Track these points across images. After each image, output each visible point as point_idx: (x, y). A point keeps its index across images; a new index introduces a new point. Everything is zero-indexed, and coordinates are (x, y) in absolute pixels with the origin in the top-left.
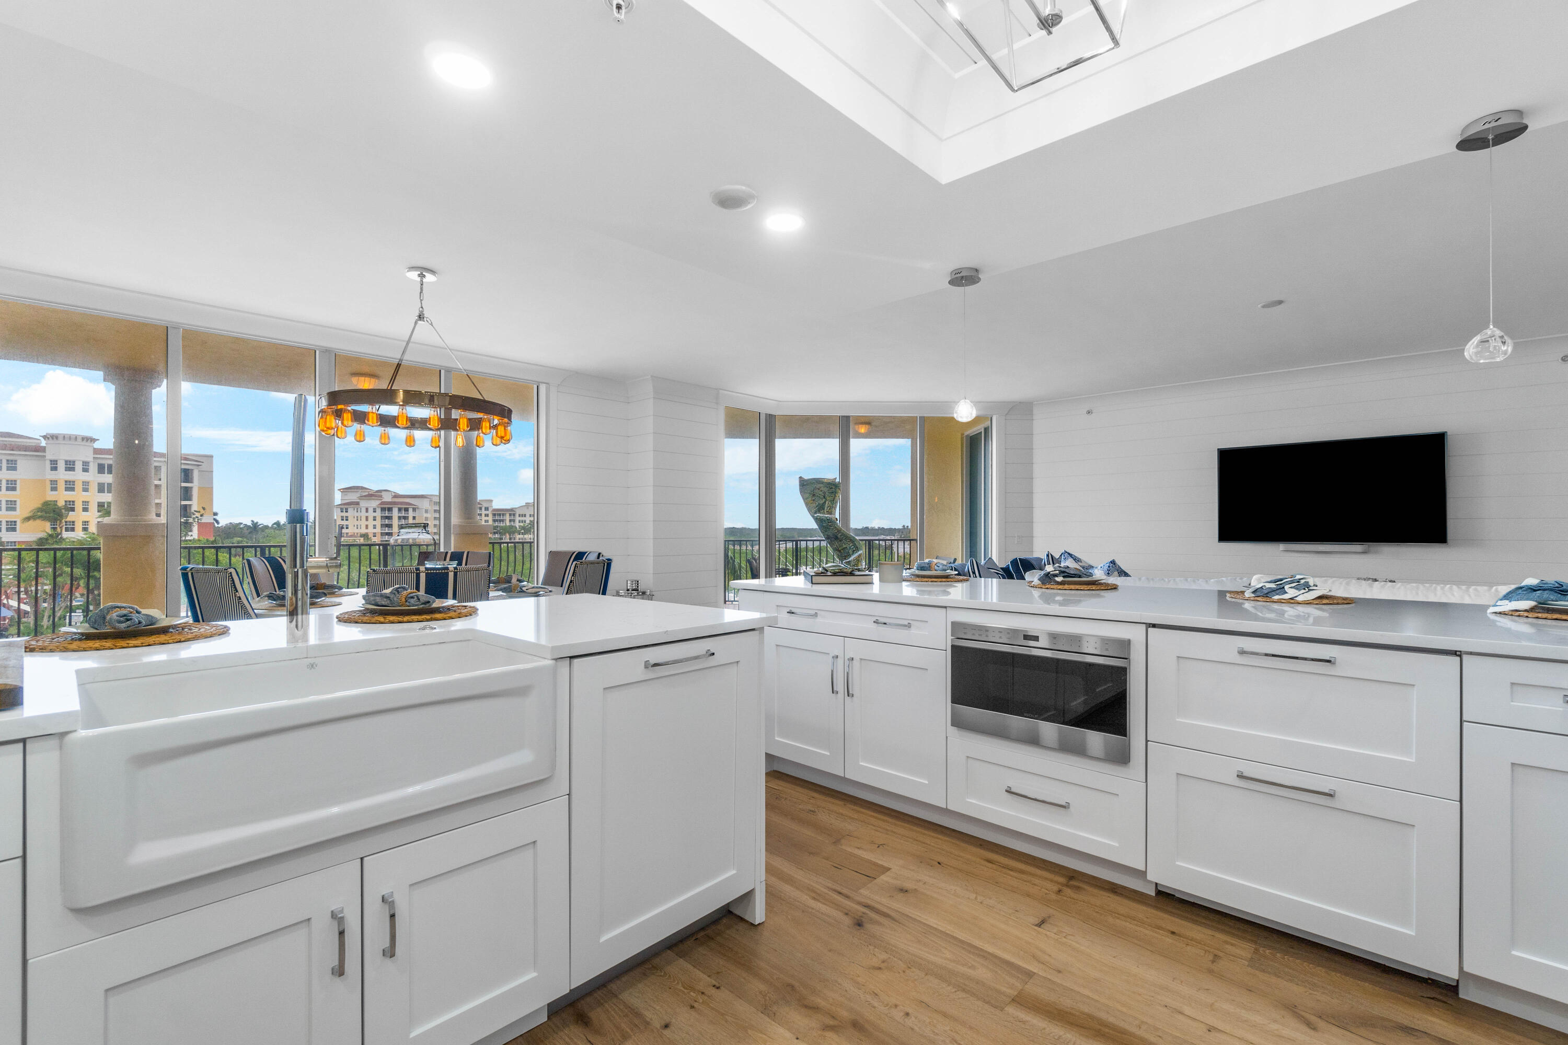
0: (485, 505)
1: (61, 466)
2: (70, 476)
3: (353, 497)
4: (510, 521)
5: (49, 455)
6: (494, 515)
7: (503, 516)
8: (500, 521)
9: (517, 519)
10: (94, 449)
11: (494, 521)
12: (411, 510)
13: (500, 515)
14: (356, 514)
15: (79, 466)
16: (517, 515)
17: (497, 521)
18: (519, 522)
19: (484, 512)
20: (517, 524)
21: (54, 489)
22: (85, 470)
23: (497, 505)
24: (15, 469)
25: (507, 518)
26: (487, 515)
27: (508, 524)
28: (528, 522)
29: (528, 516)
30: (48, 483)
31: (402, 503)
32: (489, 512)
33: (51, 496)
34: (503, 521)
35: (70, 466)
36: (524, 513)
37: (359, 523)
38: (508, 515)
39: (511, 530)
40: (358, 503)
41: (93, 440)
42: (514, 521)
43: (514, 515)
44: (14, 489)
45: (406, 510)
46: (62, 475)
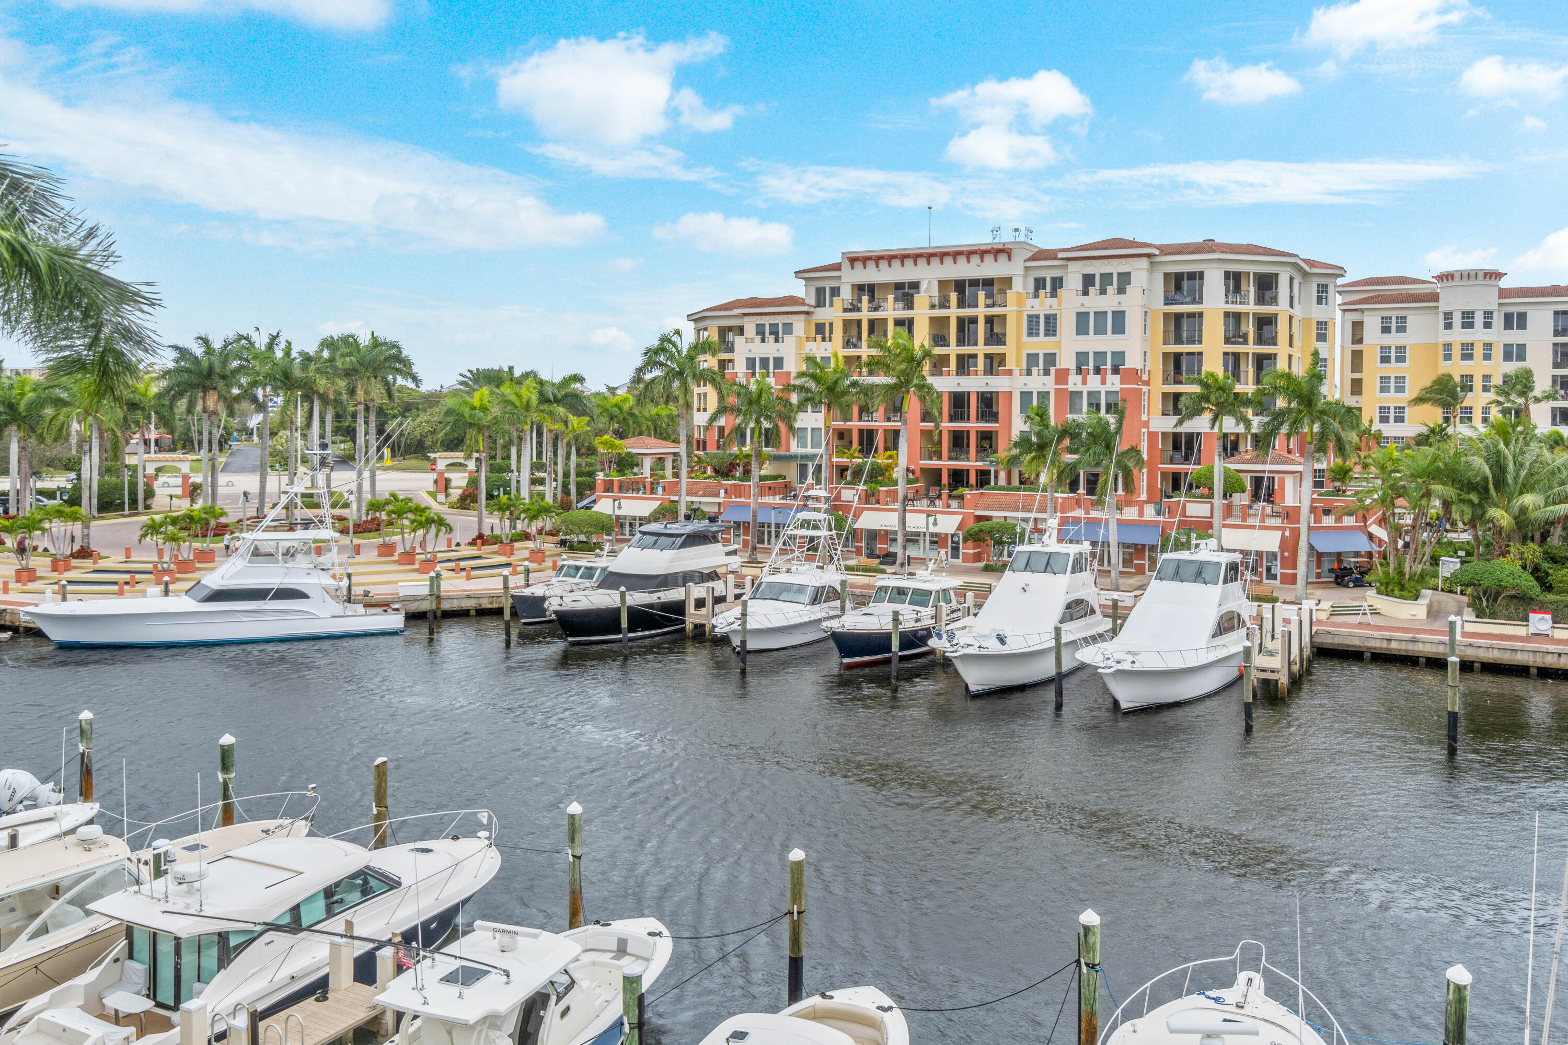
1: (1457, 320)
2: (1467, 336)
5: (1443, 306)
10: (1500, 289)
15: (1479, 319)
21: (1448, 357)
22: (1488, 325)
24: (1402, 329)
30: (1441, 348)
33: (1445, 367)
35: (1468, 321)
41: (1498, 275)
44: (1401, 359)
46: (1458, 335)
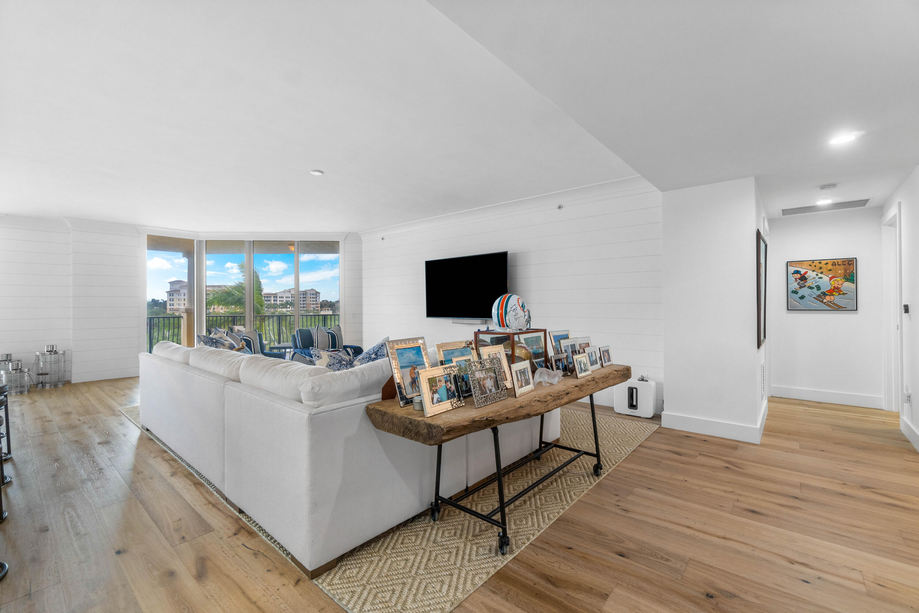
3: (177, 287)
4: (274, 301)
7: (270, 297)
8: (268, 301)
9: (278, 299)
13: (268, 297)
14: (178, 297)
16: (278, 297)
18: (280, 301)
20: (278, 303)
25: (272, 299)
27: (272, 302)
28: (285, 301)
29: (285, 297)
36: (282, 296)
37: (180, 302)
38: (272, 297)
40: (179, 291)
42: (276, 300)
43: (276, 297)
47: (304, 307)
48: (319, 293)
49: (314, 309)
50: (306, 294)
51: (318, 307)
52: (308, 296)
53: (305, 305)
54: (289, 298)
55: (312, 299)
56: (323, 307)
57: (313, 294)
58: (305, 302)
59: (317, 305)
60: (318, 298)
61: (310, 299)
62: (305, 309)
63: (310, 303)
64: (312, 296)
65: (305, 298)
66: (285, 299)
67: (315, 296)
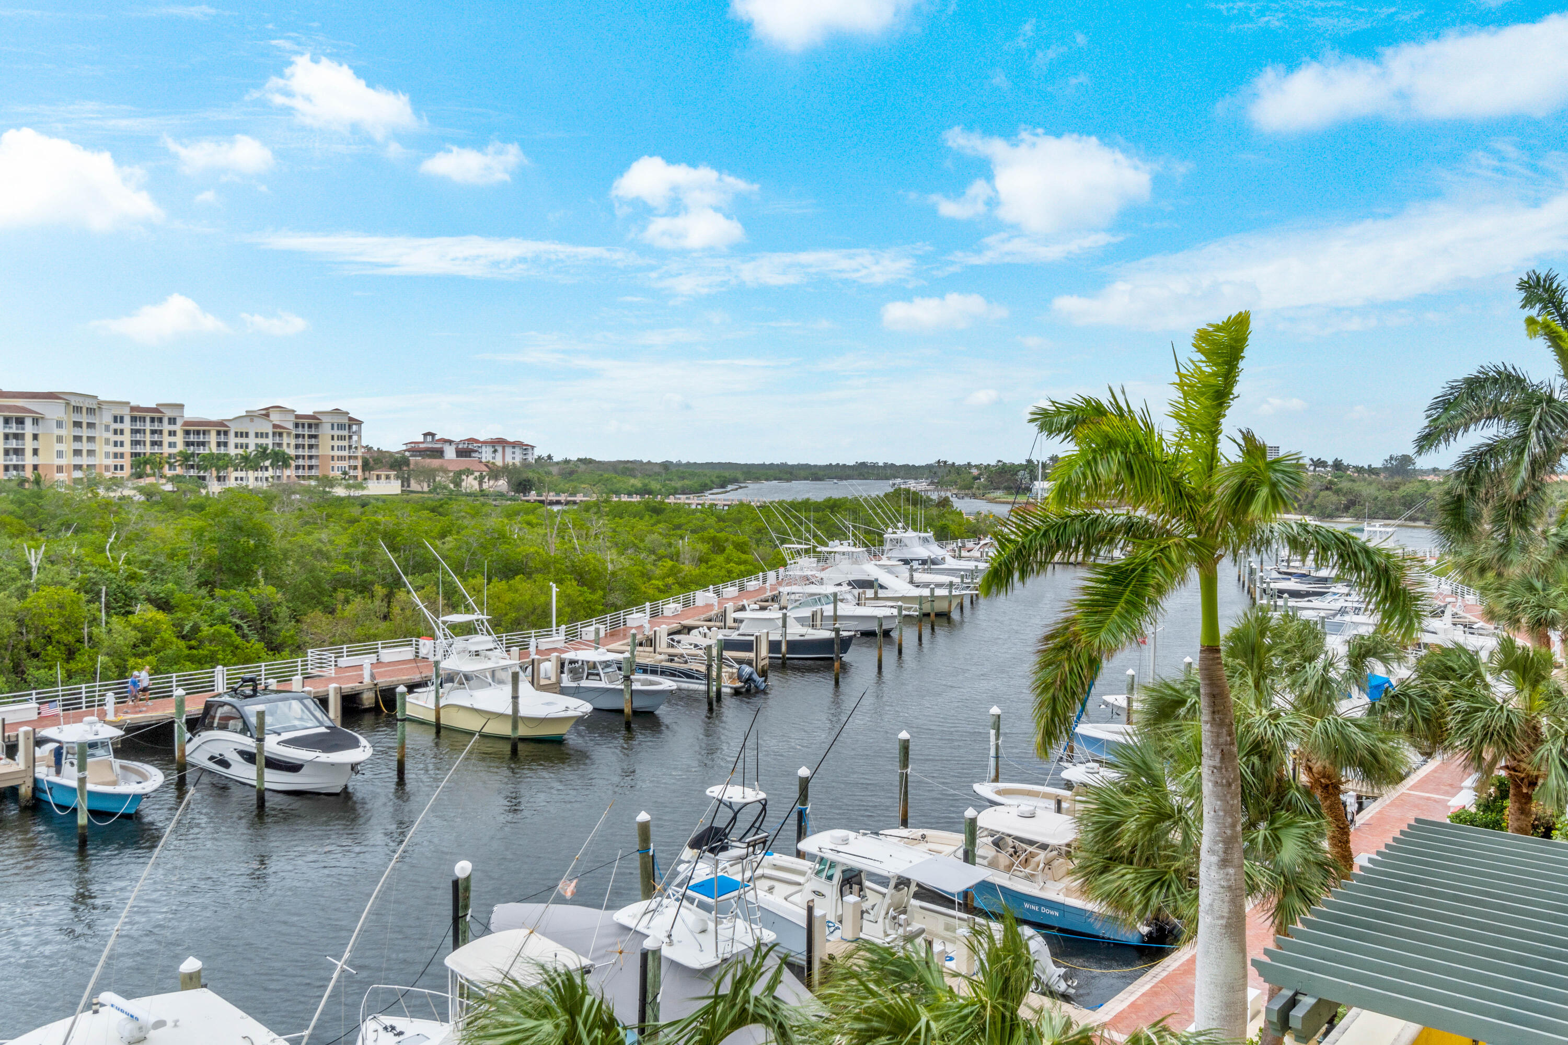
0: (169, 413)
4: (219, 444)
6: (187, 433)
7: (204, 434)
8: (199, 443)
9: (232, 440)
11: (188, 444)
12: (28, 422)
13: (198, 433)
16: (232, 434)
17: (192, 444)
18: (236, 447)
19: (166, 427)
20: (232, 451)
23: (190, 414)
25: (213, 438)
26: (172, 433)
27: (214, 449)
28: (252, 448)
29: (252, 435)
31: (9, 408)
32: (178, 427)
34: (203, 444)
36: (244, 431)
38: (213, 434)
39: (220, 463)
42: (225, 444)
43: (226, 433)
45: (20, 421)
47: (311, 467)
48: (359, 423)
49: (345, 473)
50: (317, 425)
51: (355, 468)
52: (326, 431)
53: (313, 462)
54: (267, 436)
55: (336, 443)
56: (372, 469)
57: (341, 427)
58: (314, 452)
59: (352, 463)
60: (355, 438)
61: (333, 443)
62: (313, 472)
63: (332, 453)
64: (336, 433)
65: (315, 437)
66: (252, 442)
67: (345, 433)
